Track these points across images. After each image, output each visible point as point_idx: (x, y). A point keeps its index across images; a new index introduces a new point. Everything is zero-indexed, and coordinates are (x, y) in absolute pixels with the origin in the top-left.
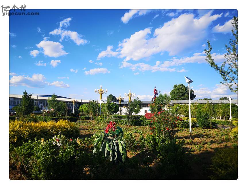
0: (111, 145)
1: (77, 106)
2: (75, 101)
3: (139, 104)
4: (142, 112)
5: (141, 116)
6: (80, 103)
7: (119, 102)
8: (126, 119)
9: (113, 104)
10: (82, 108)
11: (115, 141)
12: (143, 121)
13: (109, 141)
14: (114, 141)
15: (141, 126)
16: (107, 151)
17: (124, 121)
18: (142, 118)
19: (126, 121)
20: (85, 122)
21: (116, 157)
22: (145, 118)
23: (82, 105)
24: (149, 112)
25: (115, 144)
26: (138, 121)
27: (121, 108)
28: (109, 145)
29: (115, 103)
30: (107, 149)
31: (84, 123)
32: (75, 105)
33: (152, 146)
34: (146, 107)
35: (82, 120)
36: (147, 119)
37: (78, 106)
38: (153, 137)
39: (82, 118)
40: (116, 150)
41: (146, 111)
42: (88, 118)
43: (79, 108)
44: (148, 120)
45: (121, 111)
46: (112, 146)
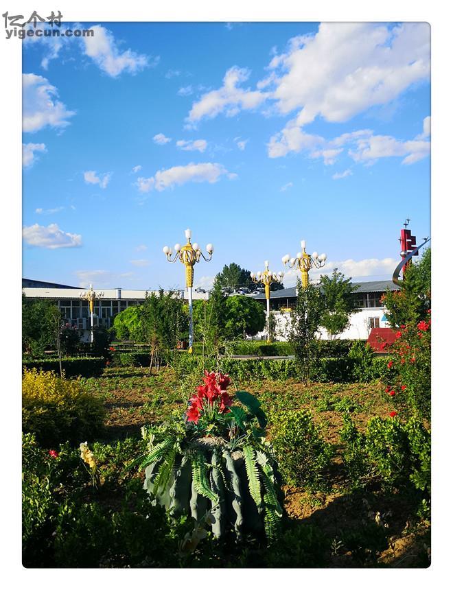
0: (214, 473)
1: (104, 316)
2: (94, 295)
3: (344, 296)
4: (358, 327)
5: (352, 343)
6: (115, 302)
7: (264, 292)
8: (292, 358)
9: (241, 301)
10: (122, 321)
11: (230, 456)
12: (358, 361)
13: (207, 452)
14: (225, 455)
15: (353, 380)
16: (199, 496)
17: (284, 364)
18: (356, 349)
19: (290, 364)
20: (135, 374)
21: (239, 521)
22: (370, 351)
23: (123, 309)
24: (384, 324)
25: (230, 467)
26: (341, 365)
27: (272, 316)
28: (207, 473)
29: (249, 298)
30: (197, 487)
31: (130, 381)
32: (96, 311)
33: (394, 467)
34: (372, 306)
35: (123, 366)
36: (377, 355)
37: (109, 314)
38: (395, 428)
39: (125, 358)
40: (237, 492)
41: (373, 323)
42: (144, 360)
43: (112, 321)
44: (379, 359)
45: (273, 325)
46: (219, 473)
